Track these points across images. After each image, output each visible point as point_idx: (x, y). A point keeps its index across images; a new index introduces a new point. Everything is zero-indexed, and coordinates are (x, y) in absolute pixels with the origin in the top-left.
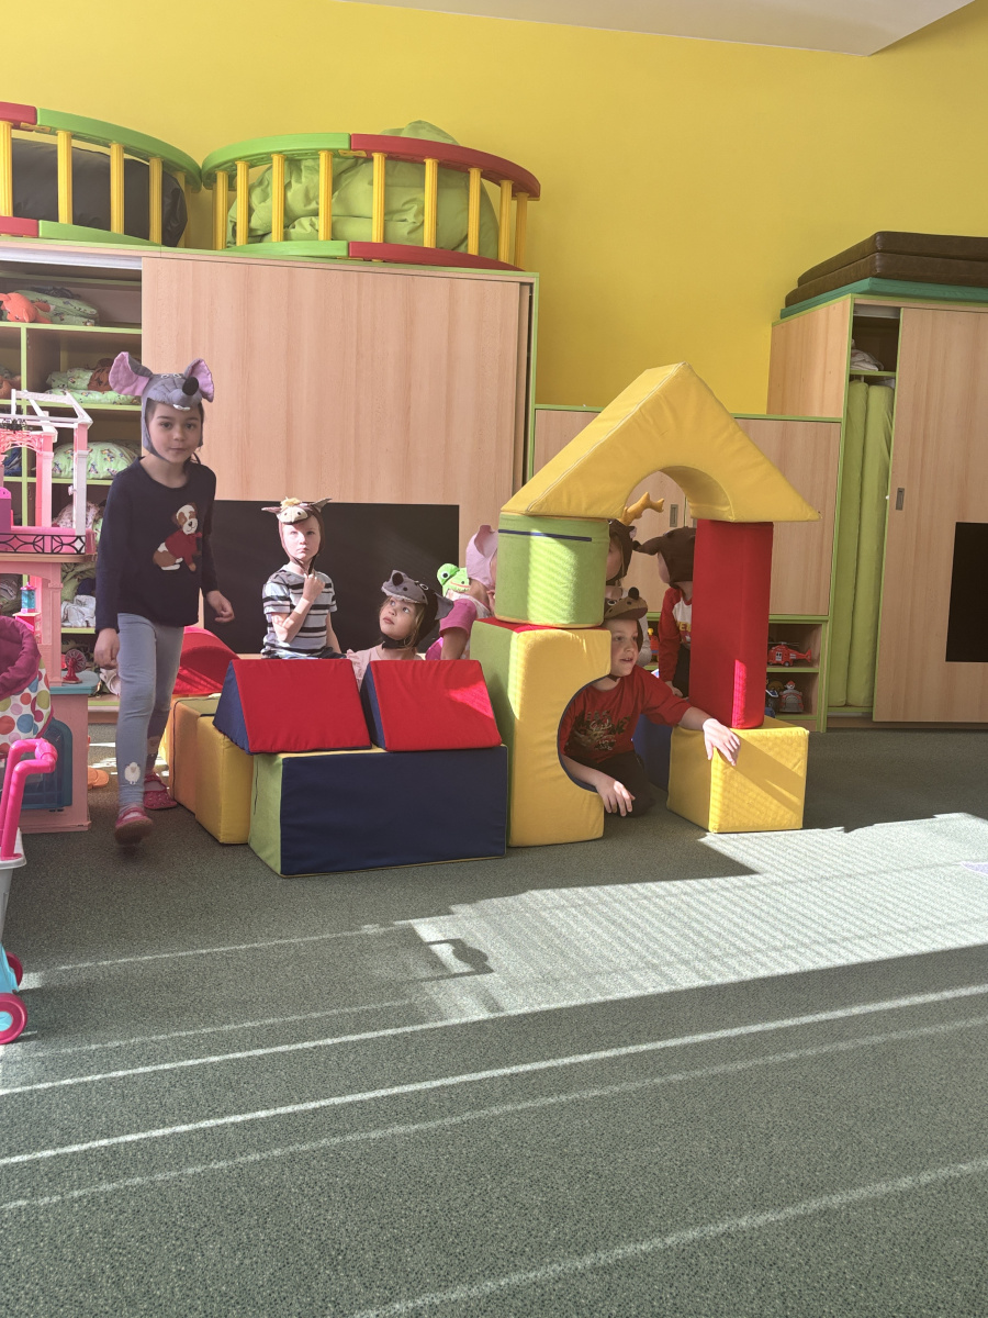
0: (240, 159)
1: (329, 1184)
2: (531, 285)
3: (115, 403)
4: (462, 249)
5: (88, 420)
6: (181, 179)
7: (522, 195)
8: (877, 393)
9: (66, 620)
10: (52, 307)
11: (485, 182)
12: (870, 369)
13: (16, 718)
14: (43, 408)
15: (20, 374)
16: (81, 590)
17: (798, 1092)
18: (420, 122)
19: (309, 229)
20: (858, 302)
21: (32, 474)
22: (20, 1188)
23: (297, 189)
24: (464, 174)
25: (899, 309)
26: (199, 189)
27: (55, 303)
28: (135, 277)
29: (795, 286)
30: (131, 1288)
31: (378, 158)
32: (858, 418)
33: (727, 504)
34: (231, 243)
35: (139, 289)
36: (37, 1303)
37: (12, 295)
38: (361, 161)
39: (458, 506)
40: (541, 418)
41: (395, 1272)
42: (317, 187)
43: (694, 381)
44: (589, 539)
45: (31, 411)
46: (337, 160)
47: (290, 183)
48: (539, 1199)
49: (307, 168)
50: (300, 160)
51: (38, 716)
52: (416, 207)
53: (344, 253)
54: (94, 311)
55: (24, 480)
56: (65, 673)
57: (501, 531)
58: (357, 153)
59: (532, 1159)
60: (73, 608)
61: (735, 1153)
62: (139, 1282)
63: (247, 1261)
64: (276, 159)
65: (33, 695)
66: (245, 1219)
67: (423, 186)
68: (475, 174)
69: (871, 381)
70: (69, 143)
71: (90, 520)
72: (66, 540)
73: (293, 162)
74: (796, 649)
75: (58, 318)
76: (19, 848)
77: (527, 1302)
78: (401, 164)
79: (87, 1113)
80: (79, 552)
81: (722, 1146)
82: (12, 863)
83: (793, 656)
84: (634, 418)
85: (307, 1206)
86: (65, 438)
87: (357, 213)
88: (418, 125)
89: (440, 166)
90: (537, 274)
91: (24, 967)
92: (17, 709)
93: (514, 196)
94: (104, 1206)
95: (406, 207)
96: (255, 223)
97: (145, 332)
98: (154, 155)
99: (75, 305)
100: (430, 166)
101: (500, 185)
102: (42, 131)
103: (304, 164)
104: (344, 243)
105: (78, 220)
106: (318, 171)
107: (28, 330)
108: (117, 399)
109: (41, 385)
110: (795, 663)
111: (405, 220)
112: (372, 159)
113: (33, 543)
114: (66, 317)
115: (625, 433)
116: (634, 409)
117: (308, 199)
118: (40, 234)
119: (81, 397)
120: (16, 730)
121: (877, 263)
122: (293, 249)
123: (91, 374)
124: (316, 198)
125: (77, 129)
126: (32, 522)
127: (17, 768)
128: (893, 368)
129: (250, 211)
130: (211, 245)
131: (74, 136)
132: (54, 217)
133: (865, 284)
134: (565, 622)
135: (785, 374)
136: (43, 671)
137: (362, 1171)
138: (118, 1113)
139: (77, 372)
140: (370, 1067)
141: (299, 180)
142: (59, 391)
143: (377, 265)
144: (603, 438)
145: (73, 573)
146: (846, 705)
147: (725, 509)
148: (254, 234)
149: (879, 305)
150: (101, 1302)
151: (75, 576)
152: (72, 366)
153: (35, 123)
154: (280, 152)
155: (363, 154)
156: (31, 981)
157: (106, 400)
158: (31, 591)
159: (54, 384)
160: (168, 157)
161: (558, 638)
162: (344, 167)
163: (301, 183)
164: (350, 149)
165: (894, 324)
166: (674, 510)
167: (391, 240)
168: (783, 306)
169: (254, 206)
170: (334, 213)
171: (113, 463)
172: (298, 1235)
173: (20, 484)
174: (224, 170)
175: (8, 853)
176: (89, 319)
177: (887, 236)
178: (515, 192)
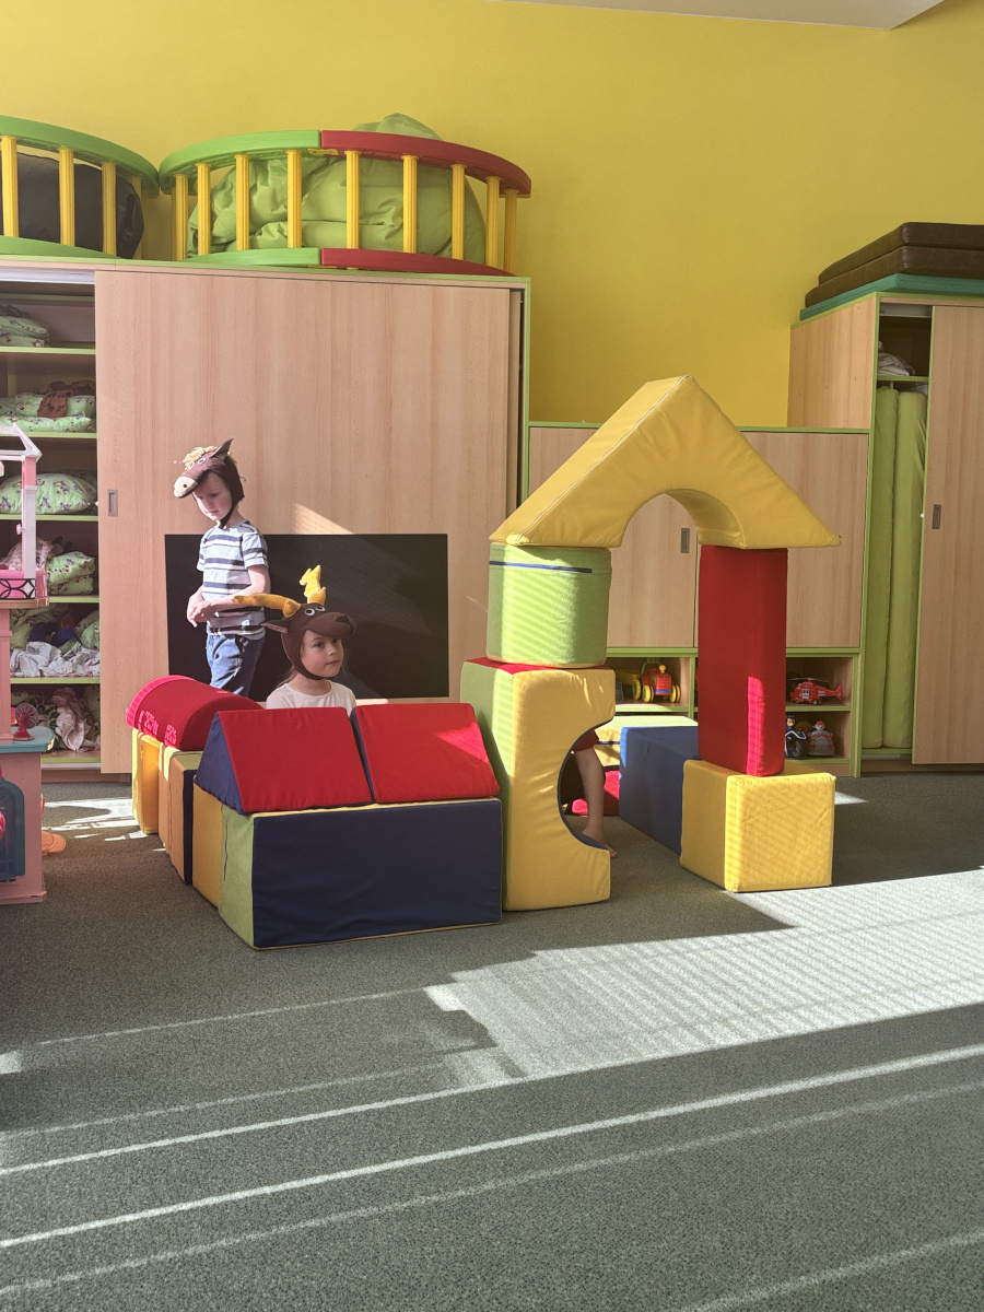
0: (200, 161)
1: (304, 1287)
2: (522, 291)
3: (67, 430)
4: (445, 254)
5: (35, 452)
6: (137, 184)
7: (512, 192)
8: (908, 400)
9: (18, 669)
11: (469, 178)
12: (901, 374)
16: (32, 639)
18: (397, 115)
19: (277, 235)
20: (885, 300)
23: (263, 191)
24: (447, 171)
25: (930, 307)
26: (157, 193)
27: (1, 322)
28: (88, 292)
29: (816, 284)
31: (351, 156)
32: (888, 430)
33: (737, 529)
34: (191, 253)
35: (92, 305)
38: (333, 160)
39: (446, 535)
40: (538, 437)
42: (285, 189)
43: (697, 395)
44: (589, 571)
46: (306, 159)
47: (255, 185)
49: (274, 169)
50: (266, 161)
52: (394, 209)
53: (316, 261)
54: (44, 330)
56: (15, 730)
57: (492, 564)
58: (328, 152)
59: (526, 1257)
60: (25, 656)
64: (240, 161)
67: (401, 186)
68: (458, 172)
69: (902, 387)
70: (14, 148)
71: (43, 559)
72: (14, 584)
73: (258, 163)
74: (827, 686)
75: (4, 339)
78: (376, 161)
80: (28, 597)
81: (737, 1241)
83: (822, 693)
84: (633, 436)
86: (12, 472)
87: (329, 218)
88: (396, 118)
89: (423, 164)
90: (529, 279)
93: (502, 193)
95: (384, 208)
96: (216, 231)
97: (99, 352)
98: (107, 160)
99: (23, 324)
100: (408, 163)
101: (486, 182)
103: (270, 165)
104: (316, 250)
105: (25, 231)
106: (286, 172)
108: (70, 427)
110: (825, 701)
111: (381, 224)
112: (344, 158)
114: (13, 338)
115: (622, 455)
116: (632, 428)
117: (276, 202)
119: (33, 425)
121: (905, 258)
122: (258, 258)
123: (41, 399)
124: (285, 201)
125: (22, 134)
128: (925, 373)
129: (212, 217)
130: (171, 257)
131: (20, 141)
133: (892, 280)
134: (564, 661)
135: (806, 383)
137: (340, 1273)
139: (26, 398)
141: (265, 183)
142: (6, 418)
143: (352, 274)
144: (600, 459)
145: (23, 620)
146: (883, 746)
147: (736, 534)
148: (217, 242)
149: (909, 303)
151: (27, 621)
152: (20, 391)
154: (244, 153)
155: (335, 152)
157: (57, 427)
159: (1, 411)
160: (122, 160)
161: (565, 679)
162: (314, 166)
163: (267, 185)
164: (321, 147)
165: (925, 325)
166: (685, 533)
167: (368, 246)
168: (803, 306)
169: (216, 212)
170: (303, 217)
171: (67, 497)
174: (184, 173)
176: (38, 338)
177: (914, 228)
178: (503, 190)
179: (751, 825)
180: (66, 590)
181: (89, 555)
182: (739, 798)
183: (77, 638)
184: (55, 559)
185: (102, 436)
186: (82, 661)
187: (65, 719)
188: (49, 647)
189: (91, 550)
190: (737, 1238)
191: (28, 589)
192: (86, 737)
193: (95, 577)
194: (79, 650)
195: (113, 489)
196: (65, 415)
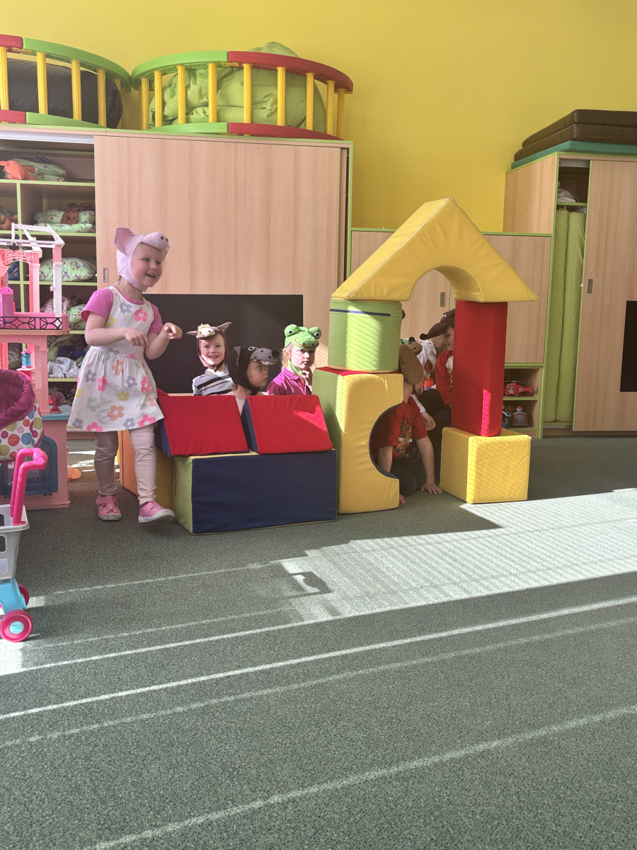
0: (156, 69)
1: (227, 727)
2: (348, 149)
4: (302, 127)
5: (62, 242)
6: (118, 83)
7: (342, 90)
8: (575, 216)
9: (51, 373)
10: (36, 170)
11: (317, 82)
12: (570, 201)
13: (20, 435)
14: (32, 236)
15: (16, 214)
16: (60, 354)
17: (527, 667)
18: (273, 43)
19: (202, 115)
20: (562, 157)
21: (27, 279)
22: (32, 731)
23: (194, 88)
24: (303, 77)
25: (588, 161)
26: (130, 90)
27: (38, 167)
28: (89, 149)
29: (521, 147)
30: (103, 793)
31: (246, 67)
32: (563, 234)
33: (478, 290)
35: (93, 157)
36: (44, 803)
37: (10, 162)
38: (235, 69)
39: (302, 296)
40: (355, 236)
41: (270, 781)
42: (207, 87)
43: (456, 210)
44: (389, 315)
45: (25, 237)
46: (220, 69)
47: (189, 85)
48: (361, 736)
49: (200, 74)
50: (195, 70)
51: (35, 434)
52: (272, 99)
53: (226, 131)
54: (64, 172)
55: (22, 283)
56: (51, 407)
57: (331, 310)
58: (233, 64)
59: (356, 711)
60: (55, 365)
61: (486, 705)
62: (108, 789)
63: (176, 776)
64: (180, 70)
65: (31, 421)
66: (174, 749)
67: (276, 86)
68: (310, 77)
69: (571, 209)
70: (44, 61)
71: (65, 308)
72: (49, 321)
73: (191, 71)
74: (524, 386)
75: (40, 177)
76: (24, 517)
77: (355, 799)
78: (261, 71)
79: (72, 682)
80: (58, 328)
81: (478, 701)
82: (20, 527)
83: (521, 390)
84: (418, 235)
85: (214, 741)
86: (47, 255)
87: (235, 104)
88: (273, 44)
89: (288, 72)
90: (352, 142)
91: (30, 593)
92: (21, 430)
93: (336, 90)
94: (85, 742)
95: (266, 99)
96: (166, 112)
97: (97, 185)
98: (100, 68)
99: (51, 168)
100: (281, 71)
101: (326, 84)
102: (26, 53)
104: (225, 124)
105: (52, 111)
106: (207, 77)
107: (21, 185)
108: (80, 229)
109: (31, 220)
110: (522, 394)
111: (264, 108)
112: (242, 68)
113: (29, 323)
114: (45, 176)
115: (411, 245)
116: (417, 229)
117: (202, 94)
118: (27, 122)
119: (56, 228)
120: (21, 443)
121: (575, 131)
122: (192, 128)
123: (63, 213)
124: (207, 94)
125: (49, 52)
126: (27, 309)
127: (22, 466)
128: (585, 201)
129: (164, 104)
130: (137, 126)
131: (48, 56)
132: (36, 110)
133: (567, 145)
134: (374, 369)
135: (515, 206)
136: (37, 405)
137: (248, 719)
138: (92, 684)
139: (53, 212)
140: (252, 654)
141: (195, 83)
142: (42, 224)
143: (247, 138)
144: (397, 248)
145: (55, 343)
146: (555, 421)
147: (477, 294)
148: (166, 119)
149: (577, 159)
150: (84, 802)
151: (56, 345)
152: (50, 208)
153: (22, 48)
154: (182, 64)
155: (237, 65)
156: (35, 602)
157: (72, 230)
158: (28, 354)
159: (39, 220)
160: (110, 68)
161: (371, 380)
162: (224, 73)
163: (196, 84)
164: (228, 61)
165: (586, 171)
166: (443, 295)
167: (256, 121)
168: (513, 161)
169: (166, 101)
170: (218, 104)
171: (79, 271)
172: (208, 759)
173: (19, 285)
174: (146, 77)
175: (18, 520)
176: (60, 177)
177: (581, 113)
178: (336, 89)
179: (482, 465)
180: (78, 326)
182: (475, 449)
184: (72, 309)
185: (98, 235)
188: (69, 360)
190: (478, 700)
191: (57, 323)
195: (106, 267)
196: (77, 222)
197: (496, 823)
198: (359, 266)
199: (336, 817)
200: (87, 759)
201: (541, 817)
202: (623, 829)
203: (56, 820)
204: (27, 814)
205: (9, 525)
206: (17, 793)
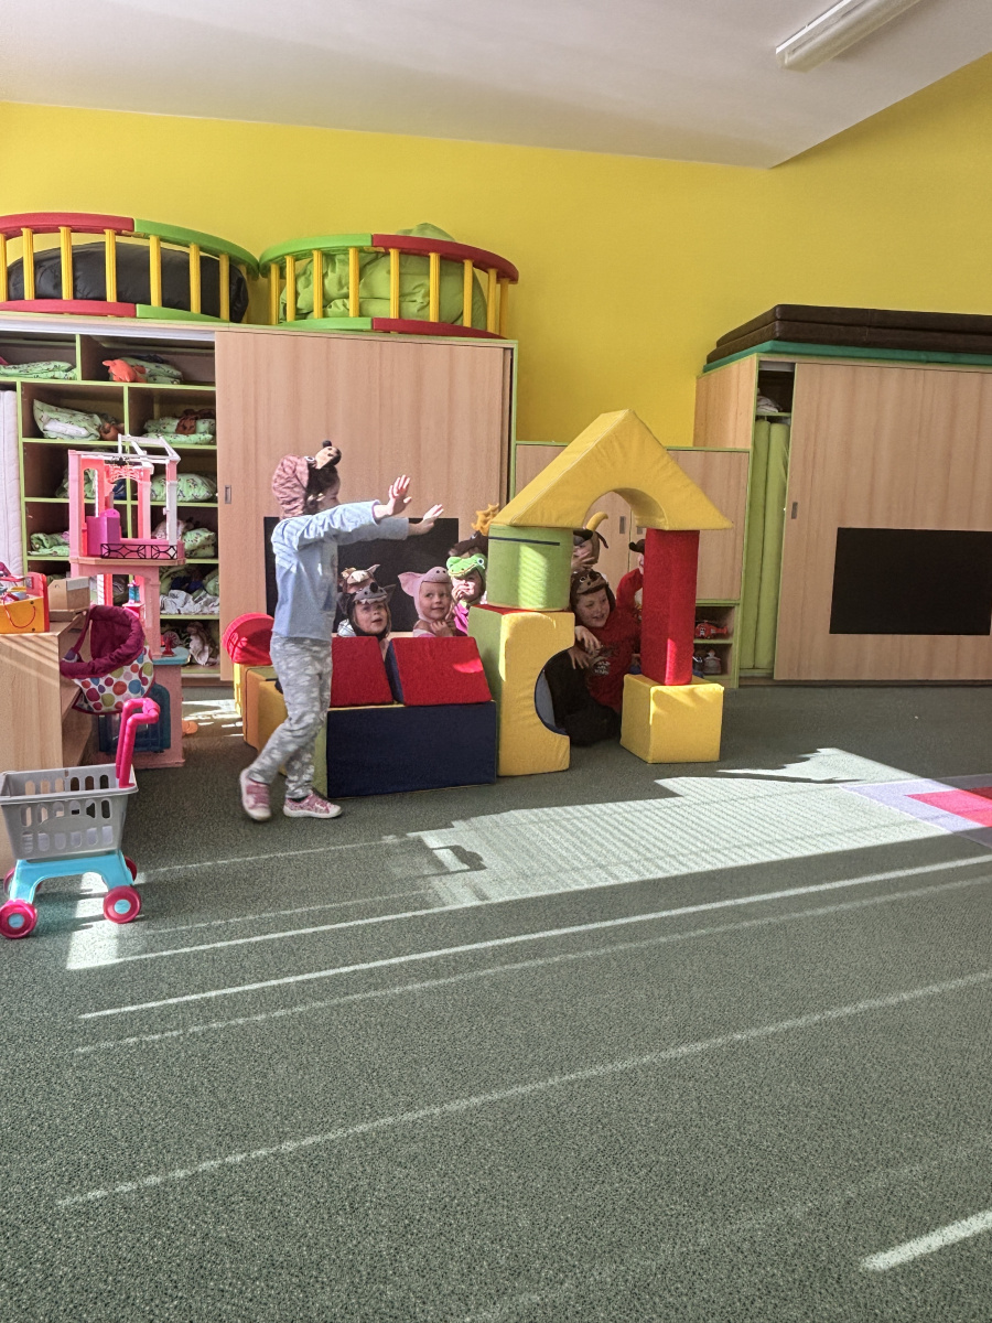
0: (288, 254)
1: (366, 1022)
2: (512, 349)
3: (196, 444)
4: (458, 323)
5: (177, 458)
6: (243, 270)
7: (506, 281)
8: (777, 429)
9: (163, 609)
10: (147, 370)
11: (477, 271)
12: (772, 411)
13: (127, 683)
14: (143, 448)
15: (124, 422)
16: (173, 587)
18: (426, 224)
19: (342, 308)
20: (762, 359)
21: (135, 498)
23: (332, 277)
24: (460, 264)
25: (793, 365)
26: (258, 277)
27: (149, 367)
28: (210, 346)
29: (715, 347)
30: (222, 1095)
31: (393, 253)
32: (762, 449)
33: (663, 515)
34: (281, 320)
35: (213, 355)
36: (156, 1105)
37: (117, 362)
38: (380, 255)
39: (455, 521)
40: (520, 451)
42: (348, 275)
43: (636, 423)
44: (558, 544)
45: (133, 451)
46: (363, 255)
47: (327, 272)
48: (519, 1032)
49: (341, 261)
50: (334, 255)
51: (144, 681)
52: (423, 291)
53: (369, 327)
54: (179, 373)
55: (129, 503)
56: (164, 649)
57: (491, 538)
58: (378, 249)
60: (168, 600)
61: (665, 998)
62: (229, 1091)
63: (307, 1077)
64: (316, 254)
65: (140, 666)
66: (305, 1048)
67: (428, 274)
68: (468, 265)
69: (772, 420)
70: (158, 244)
71: (180, 534)
72: (162, 549)
73: (329, 257)
74: (717, 627)
75: (152, 379)
76: (132, 779)
78: (412, 259)
79: (188, 974)
80: (172, 558)
81: (656, 994)
82: (127, 790)
83: (713, 631)
84: (592, 451)
85: (350, 1038)
86: (159, 471)
87: (378, 295)
88: (425, 226)
89: (443, 259)
90: (516, 341)
91: (138, 866)
92: (128, 676)
93: (498, 281)
95: (417, 290)
96: (299, 305)
97: (217, 389)
98: (222, 252)
99: (165, 368)
100: (434, 258)
101: (487, 273)
102: (138, 236)
103: (338, 257)
104: (369, 319)
105: (166, 303)
106: (348, 263)
107: (129, 388)
108: (198, 441)
109: (139, 431)
110: (715, 637)
111: (415, 301)
112: (389, 254)
113: (137, 551)
114: (158, 378)
115: (585, 464)
116: (591, 445)
117: (340, 285)
118: (137, 315)
119: (170, 439)
120: (128, 692)
121: (777, 329)
122: (330, 324)
124: (348, 284)
125: (164, 234)
126: (135, 535)
127: (130, 720)
128: (789, 411)
129: (297, 294)
130: (265, 320)
131: (162, 239)
132: (148, 302)
133: (767, 345)
134: (541, 606)
135: (707, 417)
136: (148, 648)
139: (167, 420)
141: (333, 271)
142: (154, 435)
143: (394, 336)
144: (568, 467)
145: (167, 573)
146: (754, 668)
147: (662, 520)
148: (300, 312)
149: (779, 362)
150: (202, 1104)
151: (169, 576)
152: (162, 416)
153: (133, 230)
154: (318, 249)
155: (382, 250)
156: (140, 879)
157: (189, 442)
158: (136, 588)
159: (149, 429)
160: (234, 253)
161: (535, 619)
162: (367, 260)
163: (335, 272)
164: (373, 246)
165: (790, 376)
167: (406, 317)
168: (705, 363)
169: (300, 291)
170: (360, 295)
171: (196, 490)
172: (343, 1059)
173: (126, 506)
174: (276, 263)
175: (124, 783)
176: (175, 379)
177: (785, 309)
178: (499, 278)
181: (210, 530)
183: (203, 588)
184: (188, 534)
185: (219, 448)
186: (207, 604)
187: (195, 643)
188: (184, 594)
189: (213, 527)
191: (171, 552)
192: (210, 656)
193: (215, 546)
194: (205, 596)
195: (228, 484)
196: (194, 432)
197: (672, 1131)
198: (525, 486)
199: (490, 1124)
200: (204, 1057)
201: (724, 1125)
202: (816, 1138)
203: (170, 1125)
204: (136, 1117)
205: (114, 787)
206: (126, 1094)
